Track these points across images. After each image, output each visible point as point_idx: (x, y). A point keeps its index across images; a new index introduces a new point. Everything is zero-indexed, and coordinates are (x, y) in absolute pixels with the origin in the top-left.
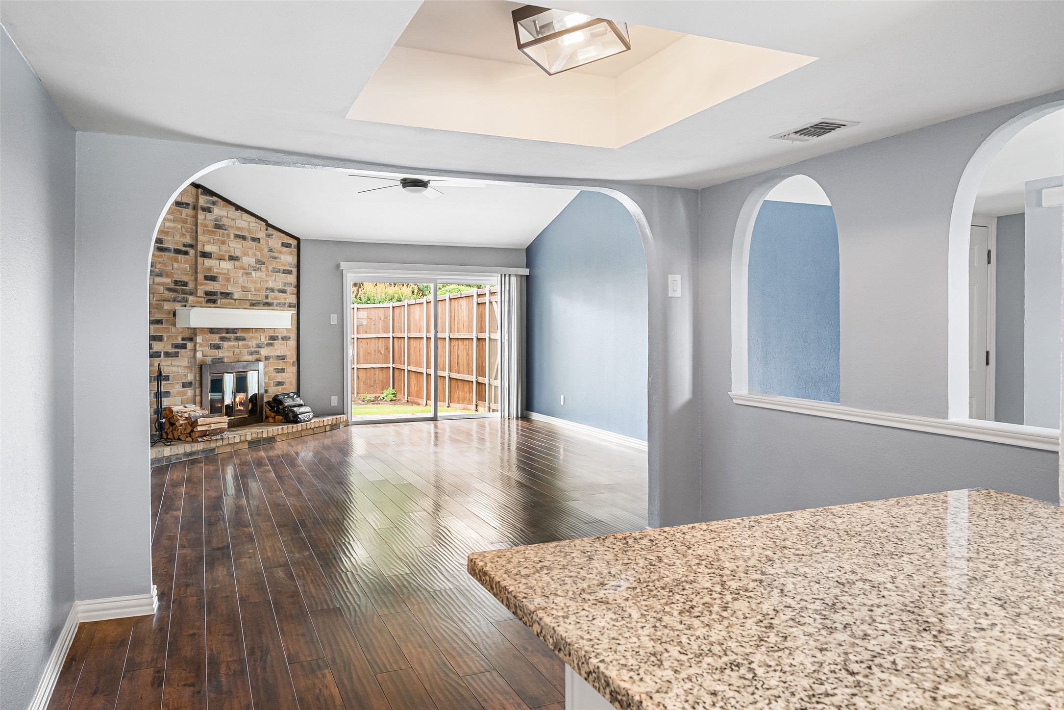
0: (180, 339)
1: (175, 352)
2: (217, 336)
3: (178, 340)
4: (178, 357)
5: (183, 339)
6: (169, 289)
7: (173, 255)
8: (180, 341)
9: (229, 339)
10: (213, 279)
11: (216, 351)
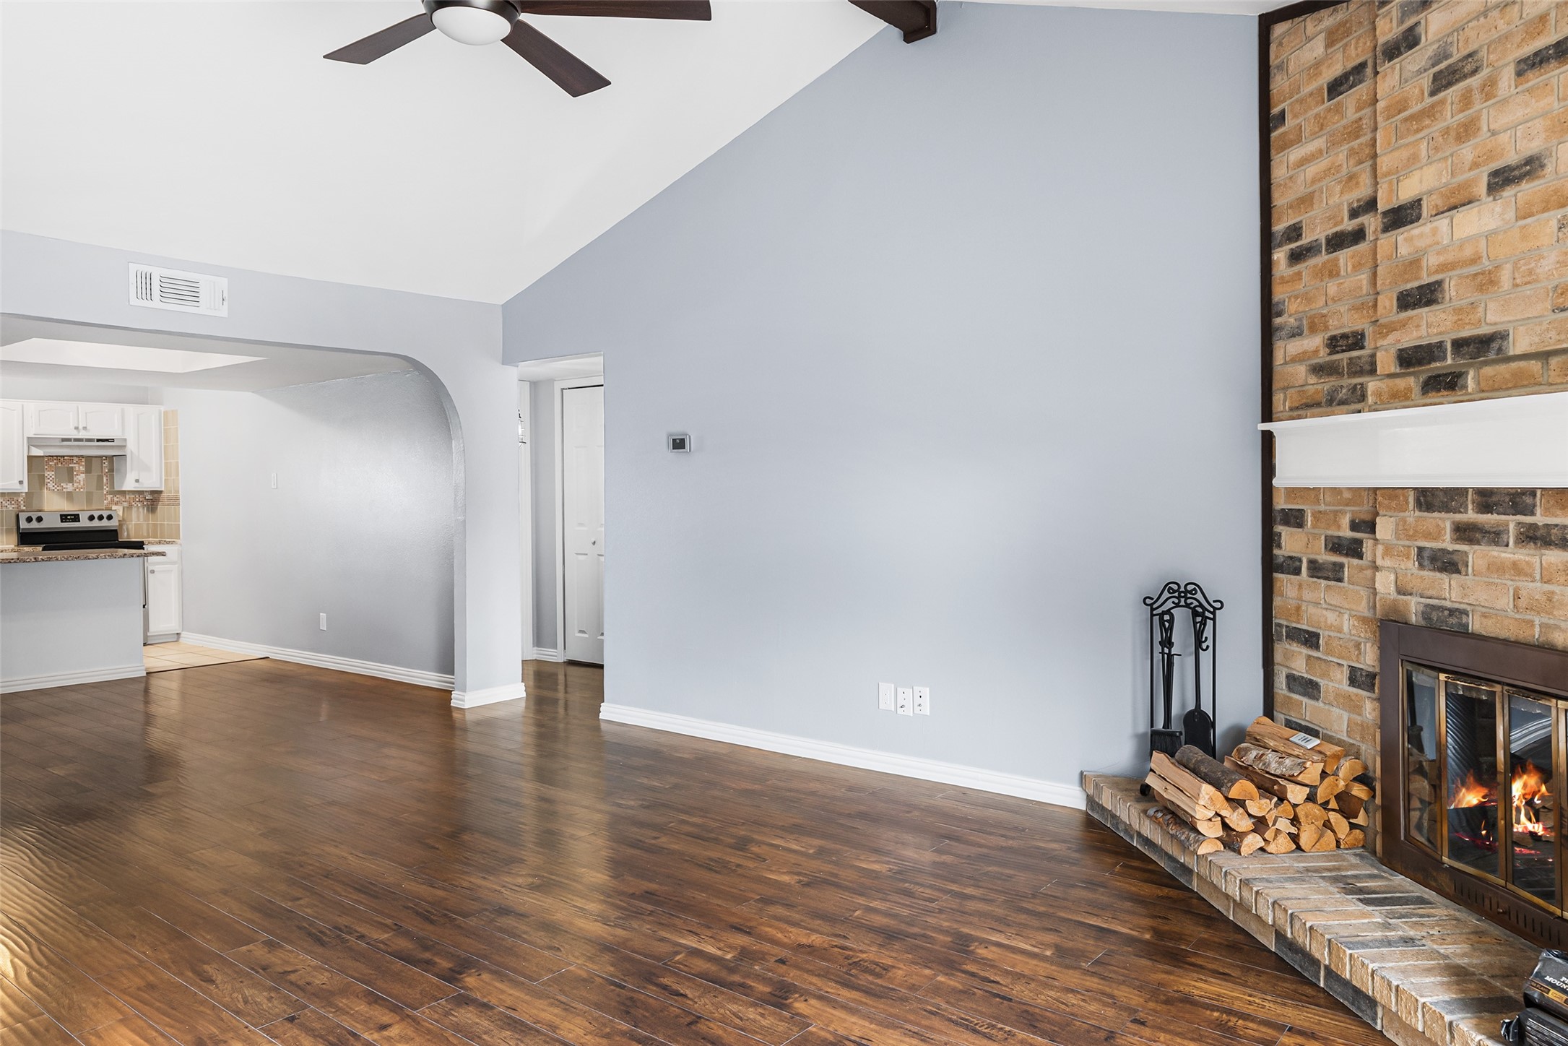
0: (1345, 521)
1: (1335, 564)
2: (1445, 521)
3: (1339, 527)
4: (1340, 580)
5: (1354, 526)
6: (1318, 370)
7: (1326, 257)
8: (1347, 533)
9: (1496, 536)
10: (1426, 296)
11: (1444, 577)
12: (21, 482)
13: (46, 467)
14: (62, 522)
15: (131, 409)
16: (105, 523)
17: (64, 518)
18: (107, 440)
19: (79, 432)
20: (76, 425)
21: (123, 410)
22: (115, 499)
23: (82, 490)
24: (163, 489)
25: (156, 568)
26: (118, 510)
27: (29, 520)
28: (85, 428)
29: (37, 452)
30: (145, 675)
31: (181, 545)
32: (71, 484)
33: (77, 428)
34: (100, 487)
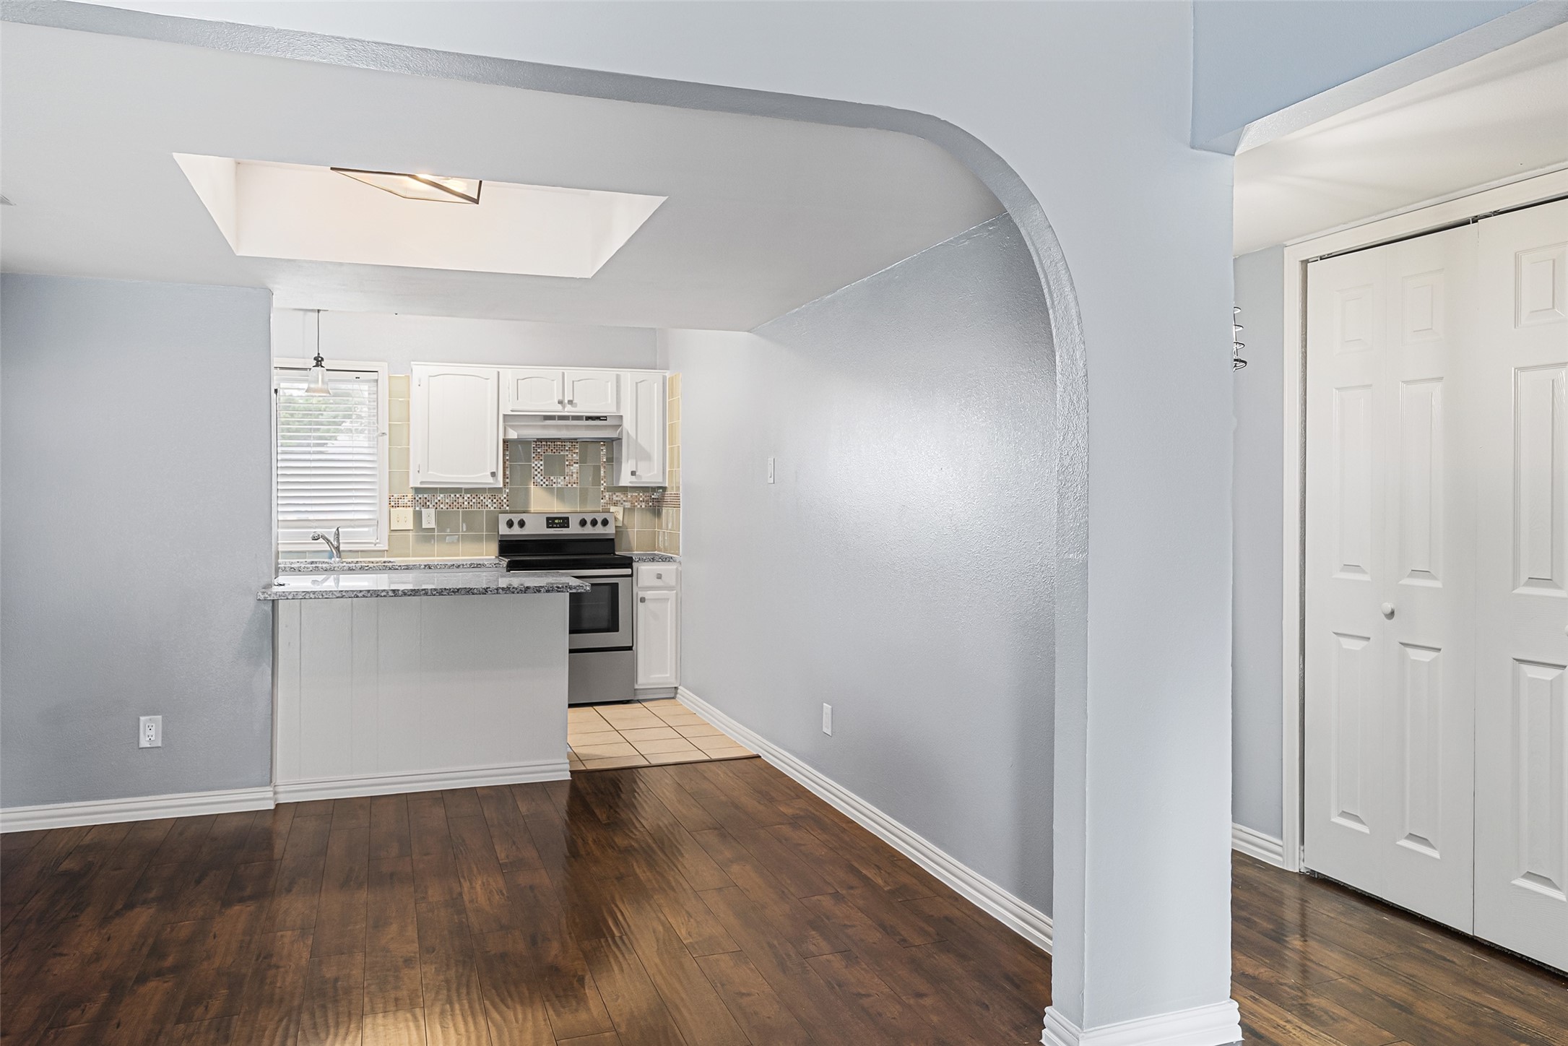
12: (493, 474)
13: (533, 455)
14: (548, 527)
15: (628, 376)
16: (599, 530)
17: (551, 522)
18: (598, 418)
19: (564, 407)
20: (561, 398)
21: (618, 377)
22: (615, 498)
23: (574, 485)
24: (667, 485)
25: (648, 594)
26: (618, 511)
27: (510, 524)
28: (570, 402)
29: (513, 435)
30: (568, 777)
31: (680, 563)
32: (562, 478)
33: (560, 402)
34: (596, 481)
